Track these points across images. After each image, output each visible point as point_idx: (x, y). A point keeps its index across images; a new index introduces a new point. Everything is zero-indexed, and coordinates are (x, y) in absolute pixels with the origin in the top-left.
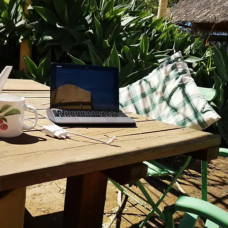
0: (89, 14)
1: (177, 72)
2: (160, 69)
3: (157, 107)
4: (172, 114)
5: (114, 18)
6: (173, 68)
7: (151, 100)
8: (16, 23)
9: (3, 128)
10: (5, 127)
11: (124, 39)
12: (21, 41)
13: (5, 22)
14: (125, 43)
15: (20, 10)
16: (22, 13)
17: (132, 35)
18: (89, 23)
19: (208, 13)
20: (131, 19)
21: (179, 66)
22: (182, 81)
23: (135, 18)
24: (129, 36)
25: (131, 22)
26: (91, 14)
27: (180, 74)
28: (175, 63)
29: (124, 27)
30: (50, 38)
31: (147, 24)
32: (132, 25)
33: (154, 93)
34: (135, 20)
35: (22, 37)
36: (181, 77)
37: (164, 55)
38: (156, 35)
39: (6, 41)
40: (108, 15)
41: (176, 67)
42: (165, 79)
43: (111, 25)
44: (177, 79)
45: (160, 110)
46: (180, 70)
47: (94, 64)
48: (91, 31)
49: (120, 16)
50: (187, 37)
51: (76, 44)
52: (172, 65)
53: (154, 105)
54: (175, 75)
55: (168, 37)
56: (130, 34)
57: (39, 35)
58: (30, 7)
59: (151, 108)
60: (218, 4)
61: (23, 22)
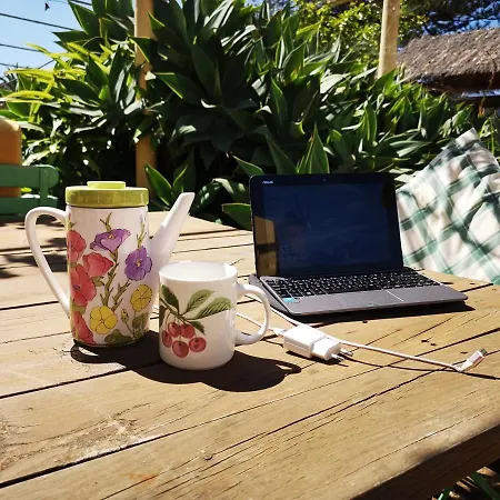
0: (259, 77)
1: (476, 172)
2: (435, 168)
3: (440, 247)
4: (477, 259)
5: (305, 81)
6: (464, 165)
7: (425, 233)
8: (126, 107)
9: (196, 347)
10: (200, 344)
11: (329, 117)
12: (136, 140)
13: (106, 107)
14: (331, 125)
15: (131, 83)
16: (135, 88)
17: (345, 108)
18: (259, 94)
19: (473, 56)
20: (337, 78)
21: (479, 159)
22: (489, 189)
23: (345, 75)
24: (338, 111)
25: (337, 85)
26: (262, 77)
27: (481, 175)
28: (468, 152)
29: (324, 95)
30: (191, 128)
31: (364, 86)
32: (340, 90)
33: (429, 219)
34: (344, 79)
35: (138, 133)
36: (485, 180)
37: (408, 141)
38: (385, 106)
39: (109, 143)
40: (294, 76)
41: (470, 160)
42: (451, 188)
43: (301, 93)
44: (476, 185)
45: (449, 253)
46: (482, 167)
47: (280, 172)
48: (267, 108)
49: (318, 76)
50: (443, 103)
51: (240, 136)
52: (461, 157)
53: (432, 243)
54: (471, 178)
55: (407, 107)
56: (340, 107)
57: (170, 125)
58: (150, 76)
59: (426, 249)
60: (489, 38)
61: (138, 104)
